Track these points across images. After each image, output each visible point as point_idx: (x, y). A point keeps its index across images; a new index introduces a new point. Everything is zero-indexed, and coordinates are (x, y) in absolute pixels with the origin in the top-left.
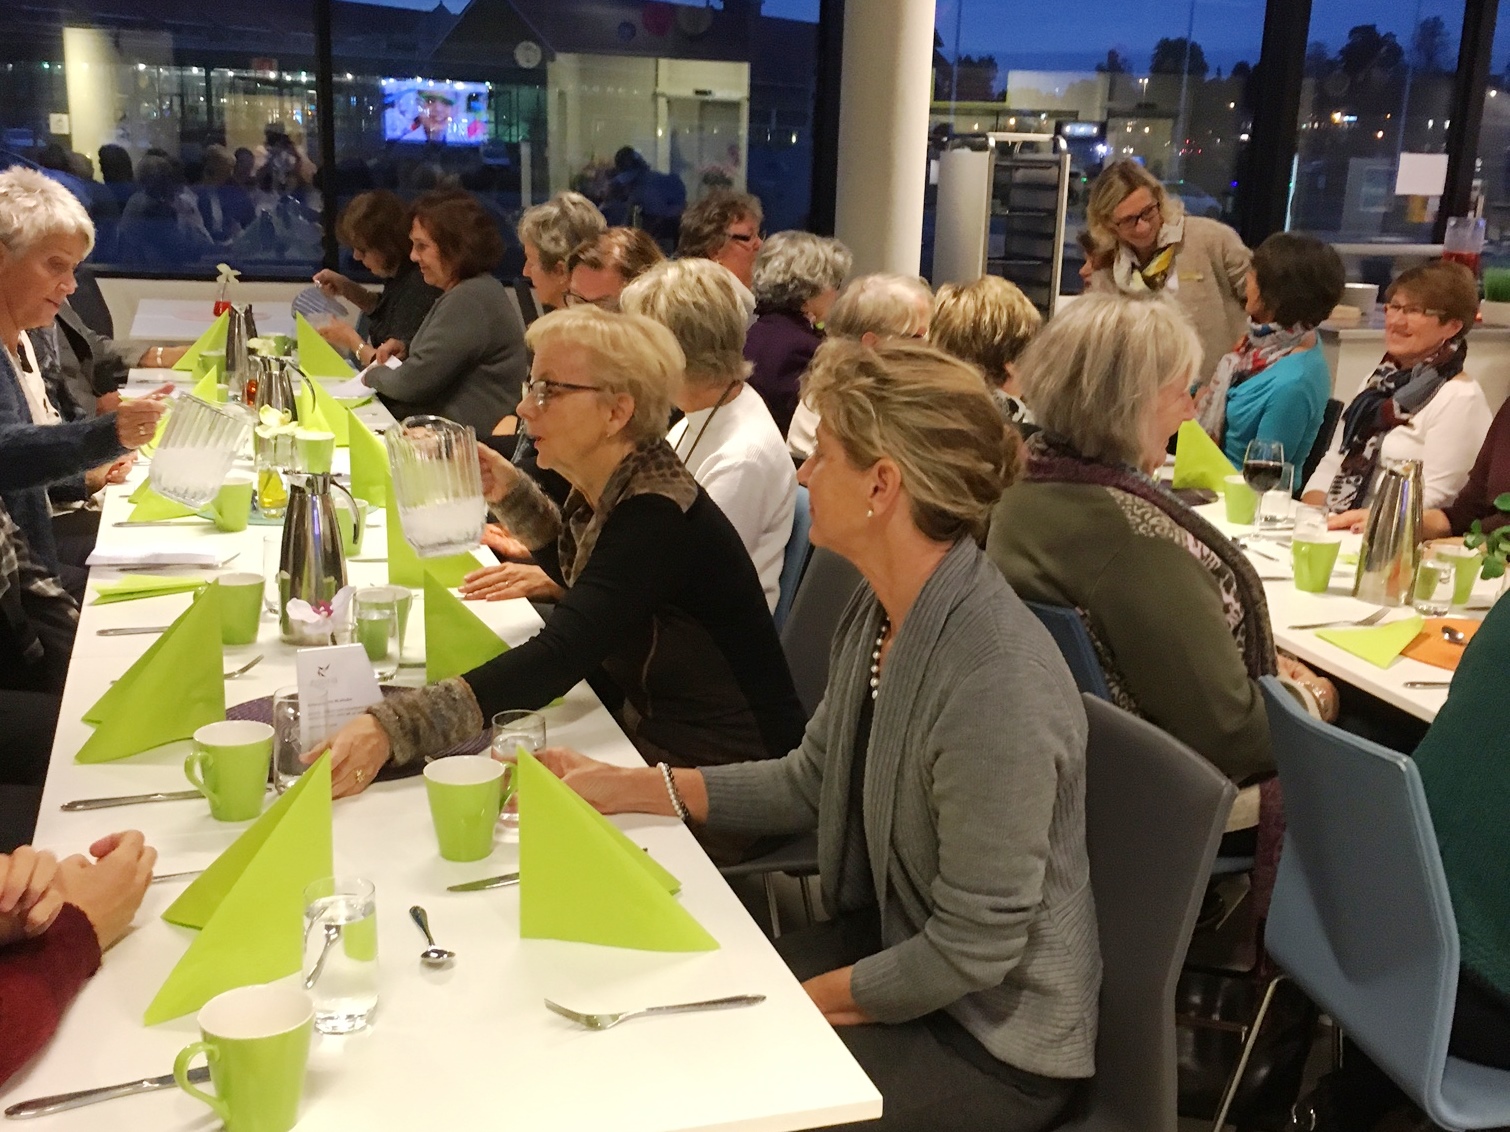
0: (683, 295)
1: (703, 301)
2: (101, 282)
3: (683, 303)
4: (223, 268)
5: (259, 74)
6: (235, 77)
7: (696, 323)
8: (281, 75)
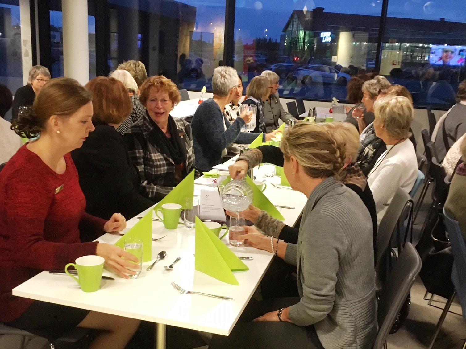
0: (395, 110)
1: (401, 113)
2: (304, 101)
3: (394, 112)
4: (334, 99)
5: (417, 45)
6: (409, 46)
7: (397, 119)
8: (423, 45)
